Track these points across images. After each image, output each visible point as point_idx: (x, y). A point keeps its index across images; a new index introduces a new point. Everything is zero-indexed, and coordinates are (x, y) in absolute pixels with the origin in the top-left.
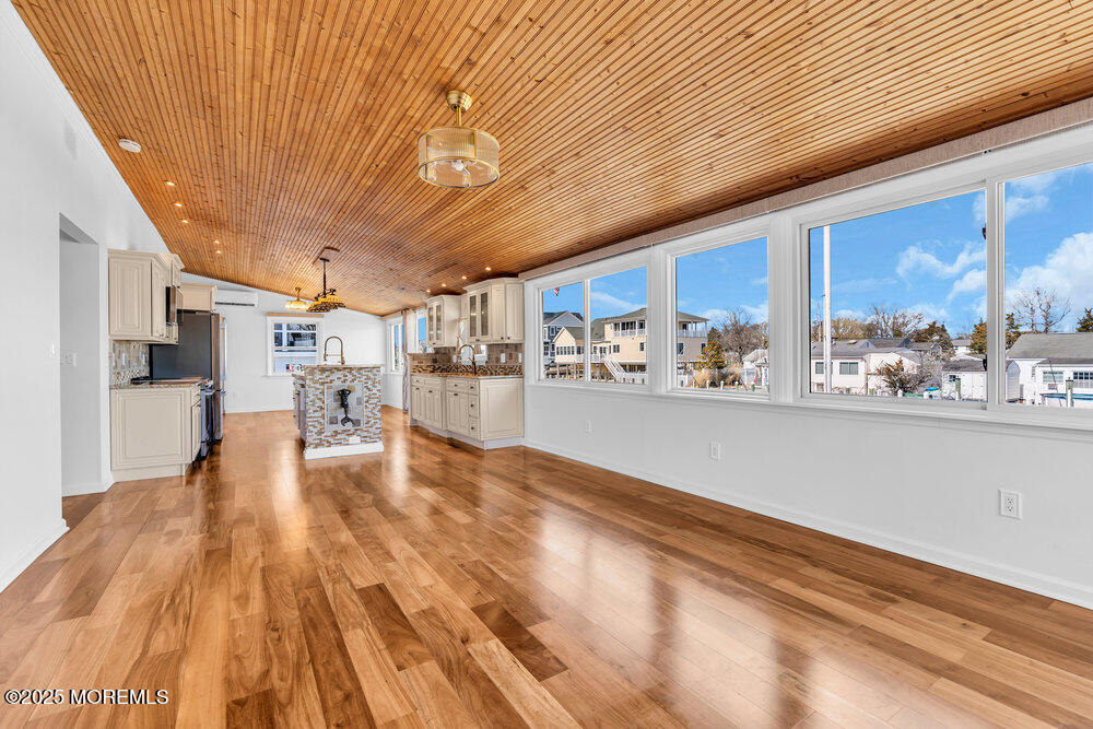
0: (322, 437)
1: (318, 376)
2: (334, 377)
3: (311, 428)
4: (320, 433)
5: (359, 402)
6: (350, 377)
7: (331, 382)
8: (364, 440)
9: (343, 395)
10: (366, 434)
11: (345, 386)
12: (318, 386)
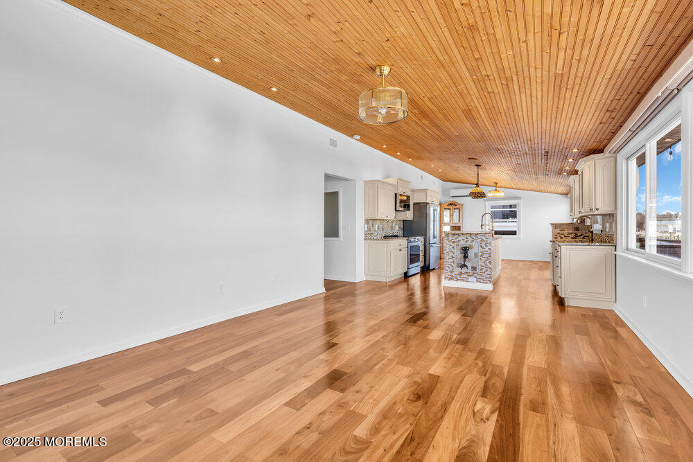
0: (453, 274)
1: (451, 238)
2: (460, 239)
3: (447, 268)
4: (452, 272)
5: (476, 255)
6: (470, 239)
7: (459, 241)
8: (479, 280)
9: (465, 250)
10: (480, 277)
11: (467, 245)
12: (451, 243)
